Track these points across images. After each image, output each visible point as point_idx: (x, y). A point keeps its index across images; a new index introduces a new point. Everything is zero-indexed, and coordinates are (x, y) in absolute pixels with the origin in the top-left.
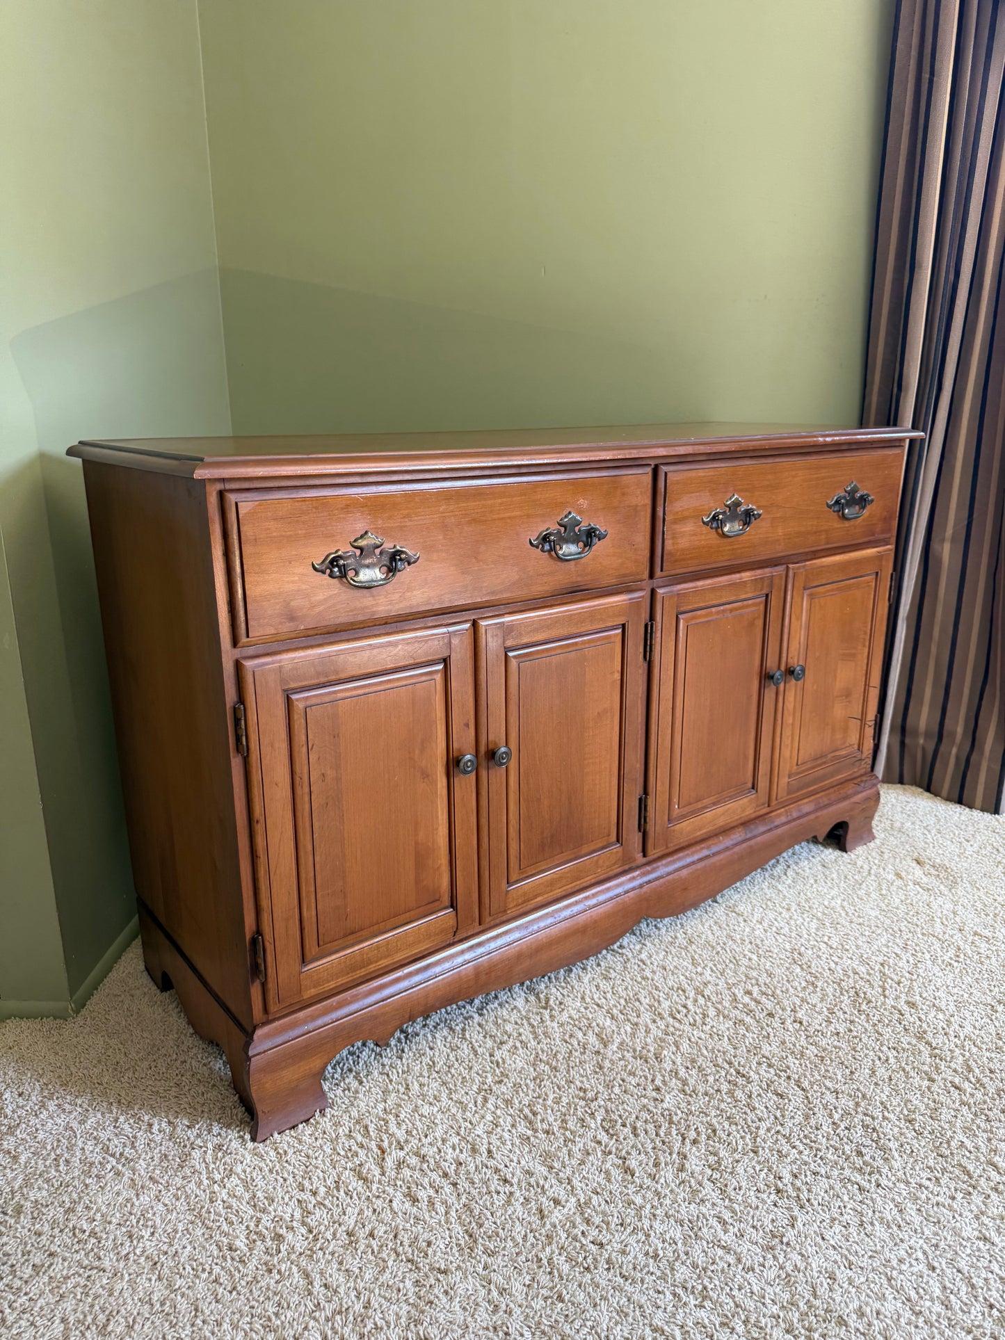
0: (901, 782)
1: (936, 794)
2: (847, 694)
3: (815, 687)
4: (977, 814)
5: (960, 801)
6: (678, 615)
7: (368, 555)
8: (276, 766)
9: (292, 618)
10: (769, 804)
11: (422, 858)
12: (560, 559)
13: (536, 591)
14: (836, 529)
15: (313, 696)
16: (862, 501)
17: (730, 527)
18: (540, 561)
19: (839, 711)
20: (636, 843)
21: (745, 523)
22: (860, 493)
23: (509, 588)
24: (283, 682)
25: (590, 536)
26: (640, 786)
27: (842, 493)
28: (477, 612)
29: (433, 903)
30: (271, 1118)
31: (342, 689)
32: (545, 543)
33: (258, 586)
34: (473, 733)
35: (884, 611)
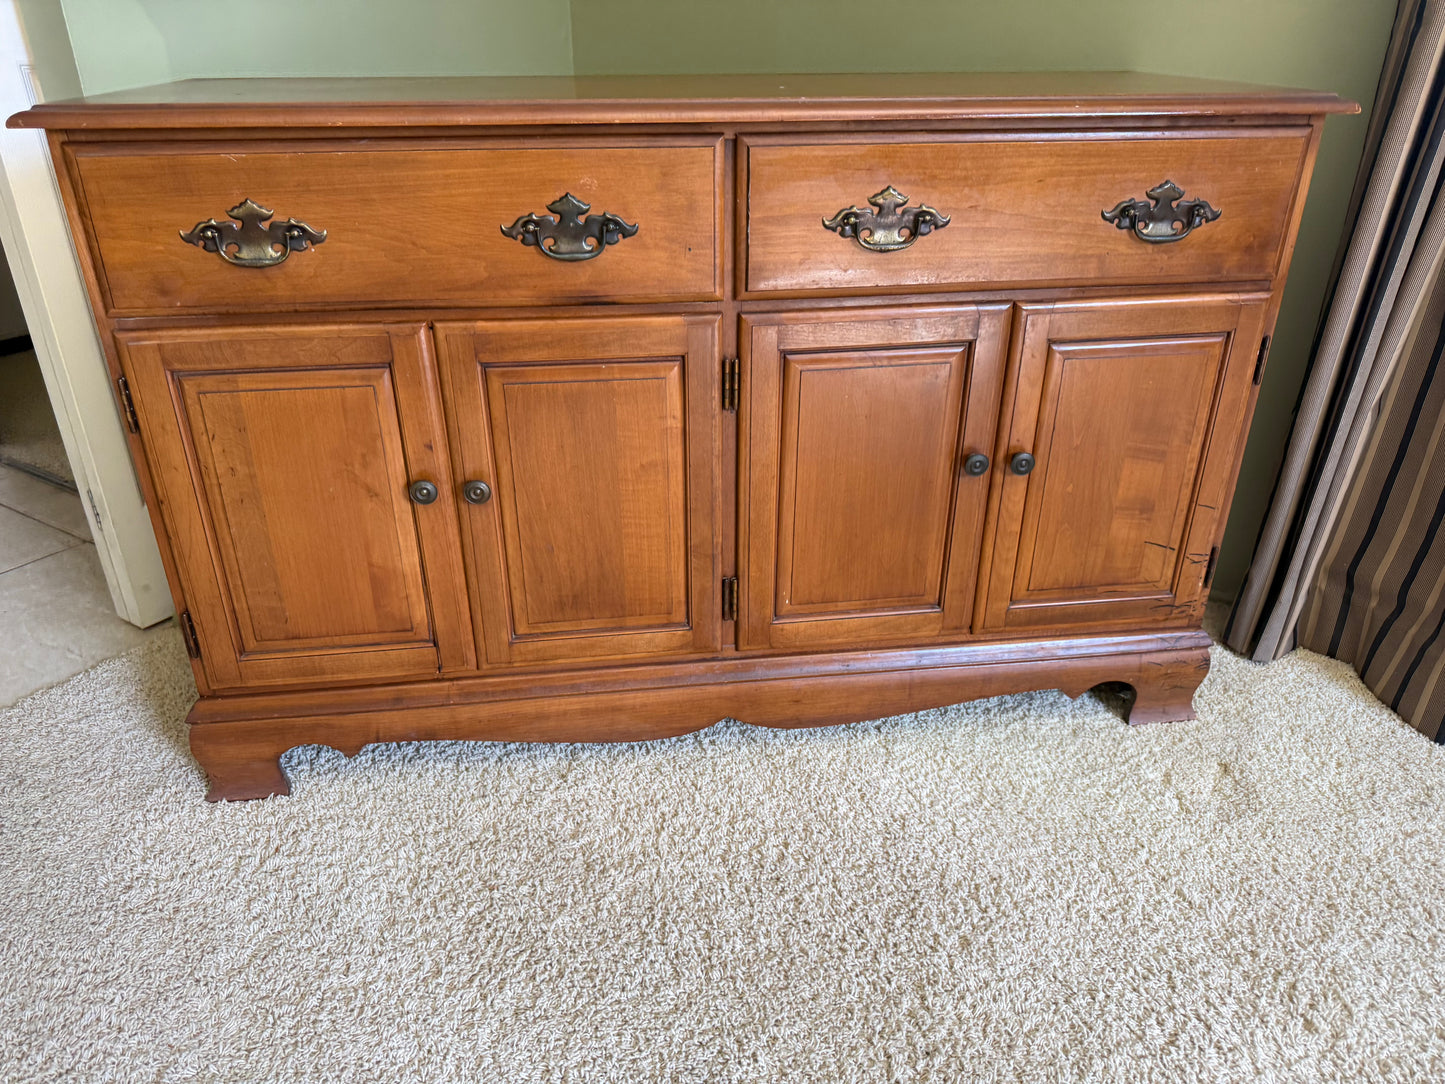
0: (1332, 654)
1: (1370, 688)
2: (1145, 508)
3: (1070, 489)
4: (1407, 733)
5: (1394, 708)
6: (785, 355)
7: (251, 228)
8: (172, 450)
9: (164, 292)
10: (972, 630)
11: (381, 582)
12: (553, 255)
13: (520, 296)
14: (1122, 253)
15: (209, 382)
16: (1192, 214)
17: (880, 236)
18: (523, 256)
19: (1122, 530)
20: (719, 631)
21: (914, 233)
22: (1188, 199)
23: (473, 287)
24: (165, 362)
25: (607, 230)
26: (724, 568)
27: (1140, 198)
28: (431, 312)
29: (403, 632)
30: (224, 784)
31: (243, 381)
32: (528, 232)
33: (116, 253)
34: (441, 457)
35: (1240, 396)
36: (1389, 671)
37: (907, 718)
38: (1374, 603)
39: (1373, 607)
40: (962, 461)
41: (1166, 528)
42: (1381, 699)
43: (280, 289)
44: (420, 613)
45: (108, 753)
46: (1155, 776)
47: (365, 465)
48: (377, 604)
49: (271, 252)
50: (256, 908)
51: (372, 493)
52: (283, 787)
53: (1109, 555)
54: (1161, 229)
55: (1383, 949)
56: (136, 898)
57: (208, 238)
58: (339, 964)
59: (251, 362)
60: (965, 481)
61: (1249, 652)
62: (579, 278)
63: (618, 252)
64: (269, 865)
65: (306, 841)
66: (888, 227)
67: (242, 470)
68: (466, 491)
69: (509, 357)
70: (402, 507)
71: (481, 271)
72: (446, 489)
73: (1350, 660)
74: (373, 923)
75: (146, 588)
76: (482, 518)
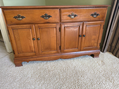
0: (110, 52)
2: (94, 39)
3: (88, 38)
4: (117, 58)
5: (115, 56)
6: (64, 27)
7: (19, 17)
8: (12, 36)
9: (12, 22)
10: (80, 50)
11: (30, 47)
12: (45, 19)
13: (42, 22)
14: (92, 18)
15: (15, 30)
16: (97, 15)
17: (72, 17)
18: (42, 19)
19: (93, 41)
20: (59, 51)
21: (75, 17)
22: (97, 14)
23: (38, 21)
24: (12, 28)
25: (49, 16)
26: (60, 45)
27: (93, 13)
28: (34, 24)
29: (32, 51)
30: (17, 65)
31: (18, 30)
32: (43, 17)
33: (7, 19)
34: (36, 36)
35: (102, 30)
36: (115, 53)
37: (75, 58)
38: (113, 47)
39: (113, 48)
40: (79, 36)
41: (96, 41)
42: (114, 55)
43: (22, 22)
44: (34, 50)
45: (7, 63)
46: (96, 62)
47: (29, 37)
48: (30, 49)
49: (21, 19)
50: (20, 75)
51: (30, 39)
52: (22, 65)
53: (92, 44)
54: (95, 16)
55: (116, 75)
56: (9, 75)
57: (15, 17)
58: (27, 80)
59: (19, 28)
60: (80, 37)
61: (103, 52)
62: (47, 21)
63: (50, 18)
64: (21, 72)
65: (24, 70)
66: (73, 16)
67: (18, 38)
68: (38, 39)
69: (41, 27)
70: (32, 40)
71: (39, 20)
72: (36, 39)
73: (111, 52)
74: (30, 76)
75: (10, 49)
76: (39, 41)
